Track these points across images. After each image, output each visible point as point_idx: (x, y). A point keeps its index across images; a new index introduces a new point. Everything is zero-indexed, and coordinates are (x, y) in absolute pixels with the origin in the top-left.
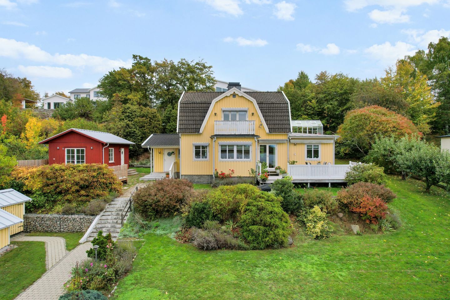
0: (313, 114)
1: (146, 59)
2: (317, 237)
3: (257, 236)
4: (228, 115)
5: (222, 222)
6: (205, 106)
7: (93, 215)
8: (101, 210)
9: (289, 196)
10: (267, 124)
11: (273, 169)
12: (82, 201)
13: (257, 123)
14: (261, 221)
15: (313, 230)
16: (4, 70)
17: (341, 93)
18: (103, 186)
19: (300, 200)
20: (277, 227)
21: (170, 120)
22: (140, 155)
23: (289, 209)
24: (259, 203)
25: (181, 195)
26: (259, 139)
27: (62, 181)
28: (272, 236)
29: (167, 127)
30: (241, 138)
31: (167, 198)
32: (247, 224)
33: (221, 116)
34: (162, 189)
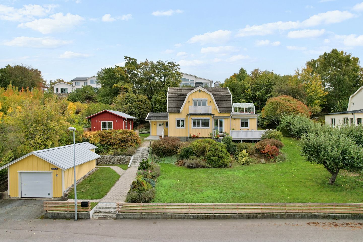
0: (249, 98)
1: (134, 59)
2: (243, 164)
3: (214, 162)
4: (196, 103)
5: (198, 156)
6: (182, 97)
7: (130, 155)
8: (134, 153)
9: (230, 145)
10: (218, 108)
11: (222, 134)
12: (123, 149)
13: (213, 107)
14: (217, 155)
15: (241, 161)
16: (31, 66)
17: (267, 85)
18: (133, 141)
19: (235, 147)
20: (224, 158)
21: (156, 103)
22: (137, 125)
23: (230, 151)
24: (216, 147)
25: (176, 145)
26: (214, 116)
27: (111, 139)
28: (222, 162)
29: (154, 108)
30: (204, 116)
31: (169, 146)
32: (210, 156)
33: (192, 103)
34: (166, 142)
